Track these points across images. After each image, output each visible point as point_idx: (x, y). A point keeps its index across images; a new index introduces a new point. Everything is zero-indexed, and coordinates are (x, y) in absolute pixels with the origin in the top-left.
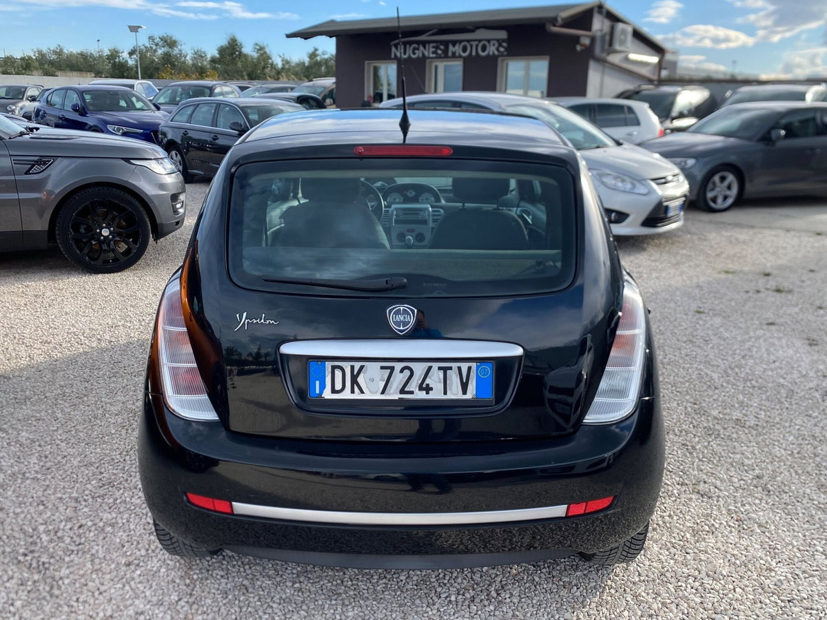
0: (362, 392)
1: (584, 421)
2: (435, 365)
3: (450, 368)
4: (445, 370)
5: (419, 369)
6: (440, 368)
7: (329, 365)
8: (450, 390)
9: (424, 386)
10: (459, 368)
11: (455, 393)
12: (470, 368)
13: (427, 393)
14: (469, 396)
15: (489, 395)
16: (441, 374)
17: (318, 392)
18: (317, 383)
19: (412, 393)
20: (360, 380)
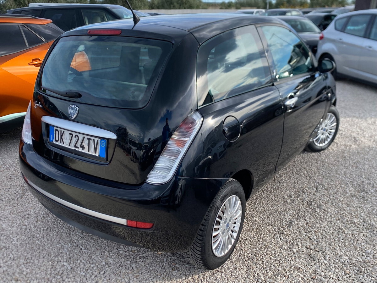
0: (64, 143)
1: (147, 181)
2: (86, 137)
3: (91, 139)
4: (89, 139)
5: (81, 137)
6: (88, 139)
7: (55, 128)
8: (91, 150)
9: (82, 146)
10: (94, 140)
11: (92, 152)
12: (98, 141)
13: (83, 149)
14: (97, 155)
15: (104, 156)
16: (88, 141)
17: (52, 140)
18: (52, 135)
19: (78, 148)
20: (63, 137)
